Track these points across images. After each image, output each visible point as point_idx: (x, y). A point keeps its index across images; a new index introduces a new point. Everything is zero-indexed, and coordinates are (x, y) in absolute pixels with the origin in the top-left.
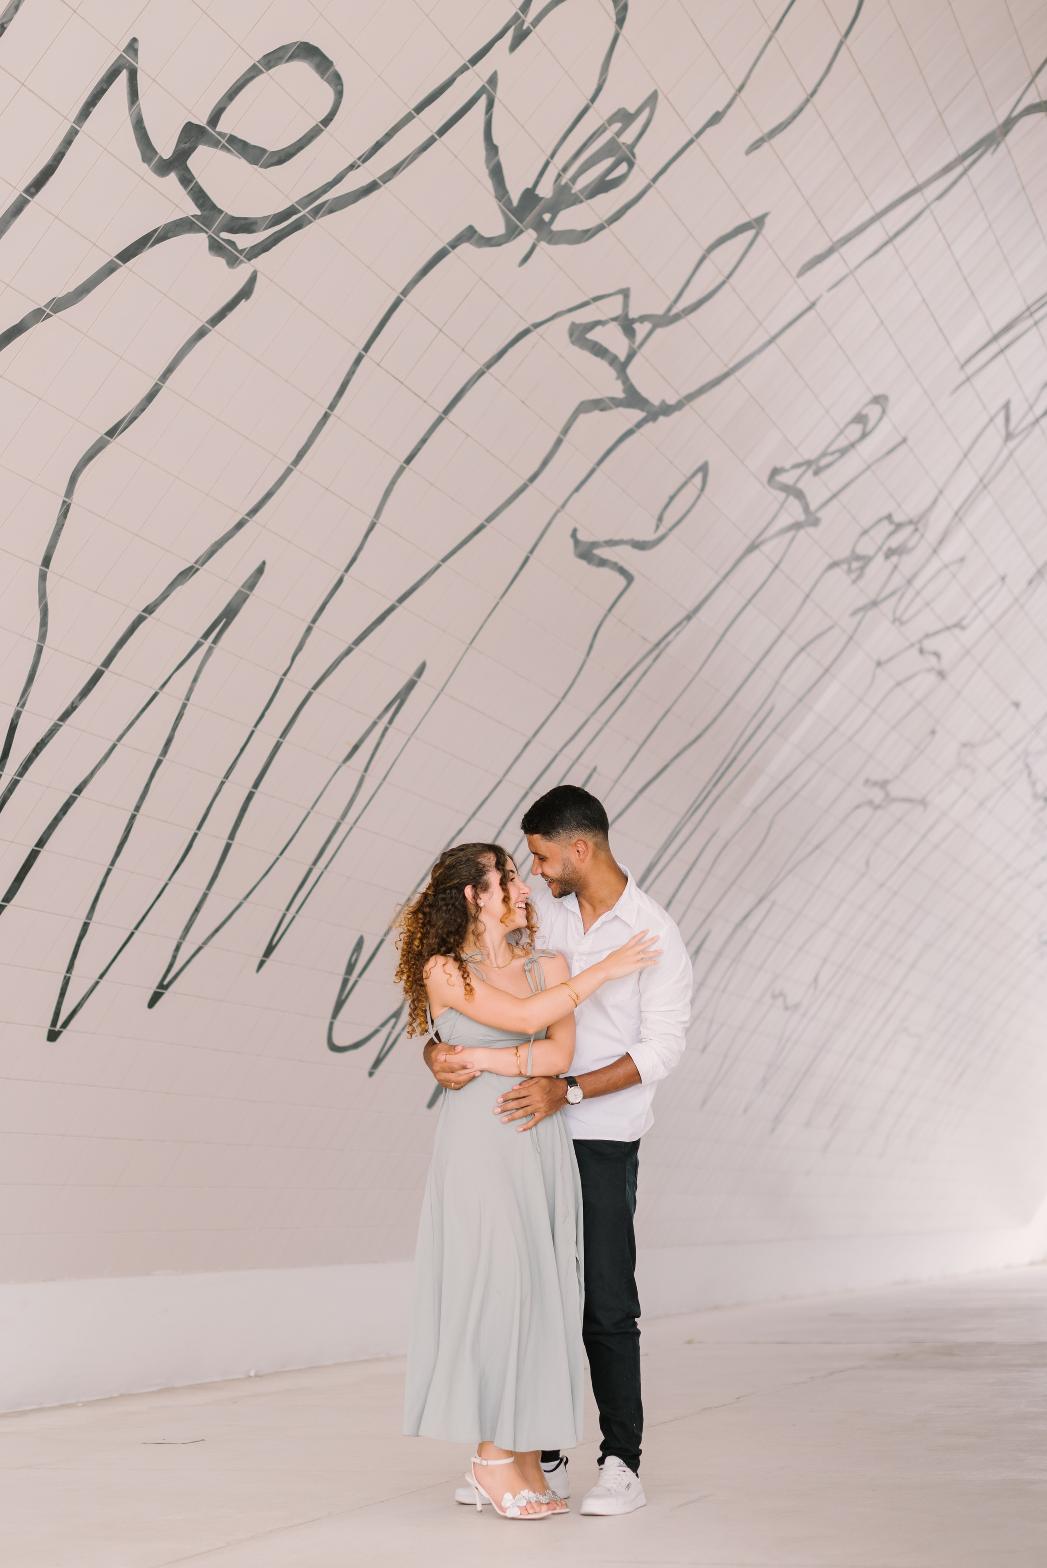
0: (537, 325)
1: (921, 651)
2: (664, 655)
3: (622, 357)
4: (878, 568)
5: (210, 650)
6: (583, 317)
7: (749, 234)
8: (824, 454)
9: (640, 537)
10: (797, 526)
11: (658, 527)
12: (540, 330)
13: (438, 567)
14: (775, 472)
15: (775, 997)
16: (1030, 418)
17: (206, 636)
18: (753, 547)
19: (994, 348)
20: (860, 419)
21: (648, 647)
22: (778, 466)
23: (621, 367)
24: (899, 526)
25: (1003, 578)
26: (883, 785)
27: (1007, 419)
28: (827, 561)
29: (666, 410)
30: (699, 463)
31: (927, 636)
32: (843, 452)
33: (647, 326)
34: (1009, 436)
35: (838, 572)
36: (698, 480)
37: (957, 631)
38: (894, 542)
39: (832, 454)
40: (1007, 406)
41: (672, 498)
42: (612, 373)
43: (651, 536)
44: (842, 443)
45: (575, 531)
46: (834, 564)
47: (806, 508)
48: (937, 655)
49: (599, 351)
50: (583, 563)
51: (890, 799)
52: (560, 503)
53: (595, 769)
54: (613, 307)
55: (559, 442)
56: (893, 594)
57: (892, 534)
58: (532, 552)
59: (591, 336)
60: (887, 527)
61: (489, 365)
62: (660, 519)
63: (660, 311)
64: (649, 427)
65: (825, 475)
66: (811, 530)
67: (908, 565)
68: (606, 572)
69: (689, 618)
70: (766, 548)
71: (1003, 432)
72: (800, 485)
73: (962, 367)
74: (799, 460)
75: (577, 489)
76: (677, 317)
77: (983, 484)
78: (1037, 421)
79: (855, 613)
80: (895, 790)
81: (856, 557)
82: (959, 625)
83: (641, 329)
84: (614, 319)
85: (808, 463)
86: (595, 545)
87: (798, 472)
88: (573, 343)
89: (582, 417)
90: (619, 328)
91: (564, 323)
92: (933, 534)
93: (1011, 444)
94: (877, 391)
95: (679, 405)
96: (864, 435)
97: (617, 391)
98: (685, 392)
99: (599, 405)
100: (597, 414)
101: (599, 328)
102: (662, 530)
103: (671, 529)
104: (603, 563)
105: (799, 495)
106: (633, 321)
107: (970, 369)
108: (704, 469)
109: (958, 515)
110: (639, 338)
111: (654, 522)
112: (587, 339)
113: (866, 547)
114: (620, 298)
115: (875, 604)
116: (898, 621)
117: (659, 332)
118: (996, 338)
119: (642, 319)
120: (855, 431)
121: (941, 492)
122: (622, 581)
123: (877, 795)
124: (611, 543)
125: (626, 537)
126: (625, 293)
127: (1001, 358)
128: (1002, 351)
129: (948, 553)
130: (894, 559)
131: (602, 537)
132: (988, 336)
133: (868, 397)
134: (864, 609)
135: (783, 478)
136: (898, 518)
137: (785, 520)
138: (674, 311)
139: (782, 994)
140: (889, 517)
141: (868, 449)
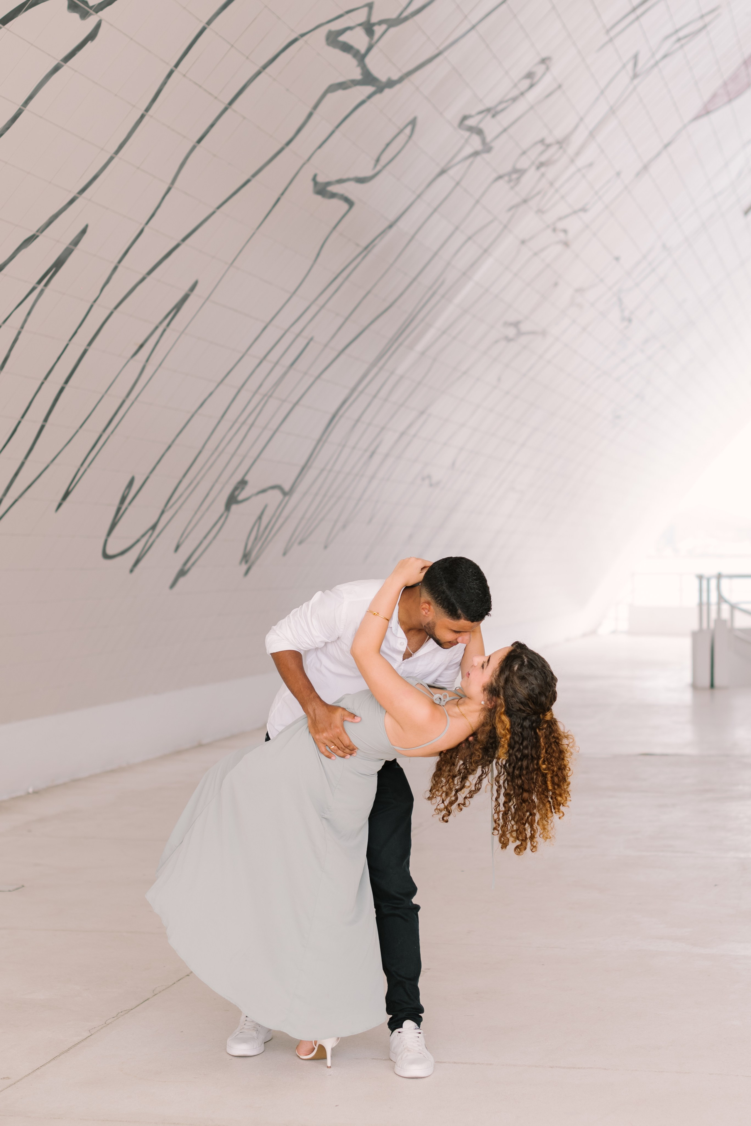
0: (303, 35)
1: (554, 230)
2: (370, 254)
3: (363, 51)
4: (530, 177)
5: (42, 291)
6: (338, 25)
8: (501, 102)
9: (362, 174)
10: (476, 154)
11: (375, 165)
12: (305, 38)
13: (214, 213)
14: (465, 118)
15: (423, 479)
16: (652, 62)
17: (39, 282)
18: (443, 172)
19: (633, 16)
20: (530, 75)
21: (359, 250)
22: (467, 114)
23: (360, 57)
24: (548, 146)
25: (618, 174)
26: (516, 324)
27: (635, 64)
28: (494, 175)
29: (391, 84)
30: (411, 118)
31: (560, 219)
32: (514, 99)
33: (384, 27)
34: (635, 76)
35: (501, 183)
36: (408, 131)
37: (581, 214)
38: (543, 158)
39: (507, 101)
40: (636, 57)
41: (388, 145)
42: (354, 62)
43: (369, 173)
44: (515, 93)
45: (315, 177)
46: (500, 177)
47: (484, 142)
48: (565, 231)
49: (347, 48)
50: (319, 198)
51: (520, 334)
52: (306, 157)
53: (311, 339)
54: (361, 16)
55: (310, 115)
56: (538, 193)
57: (542, 153)
58: (282, 194)
59: (342, 38)
60: (540, 148)
61: (265, 67)
62: (378, 160)
63: (394, 16)
64: (378, 97)
65: (499, 117)
66: (486, 156)
67: (551, 172)
68: (335, 202)
69: (390, 226)
70: (451, 172)
71: (631, 73)
72: (482, 126)
73: (608, 32)
74: (483, 108)
75: (320, 147)
76: (406, 19)
77: (612, 111)
78: (656, 64)
79: (510, 209)
80: (525, 327)
81: (515, 171)
82: (584, 210)
83: (378, 30)
84: (360, 25)
85: (488, 110)
86: (329, 184)
87: (480, 116)
88: (328, 44)
89: (329, 96)
90: (363, 30)
91: (323, 32)
92: (572, 149)
93: (636, 82)
94: (544, 55)
95: (401, 80)
96: (532, 86)
97: (357, 74)
98: (405, 70)
99: (342, 86)
100: (340, 93)
101: (348, 33)
102: (378, 168)
103: (384, 167)
104: (333, 195)
105: (479, 132)
106: (374, 24)
107: (612, 33)
108: (413, 122)
109: (592, 135)
110: (376, 36)
111: (373, 163)
112: (339, 42)
113: (523, 163)
114: (366, 10)
115: (525, 201)
116: (540, 211)
117: (392, 30)
118: (634, 9)
119: (380, 23)
120: (527, 83)
121: (582, 119)
122: (345, 206)
123: (511, 332)
124: (340, 181)
125: (352, 175)
126: (370, 6)
127: (636, 24)
128: (638, 18)
129: (581, 162)
130: (543, 169)
131: (334, 178)
132: (629, 8)
133: (538, 59)
134: (516, 206)
135: (470, 122)
136: (548, 141)
137: (468, 150)
138: (405, 14)
139: (429, 477)
140: (542, 141)
141: (532, 96)
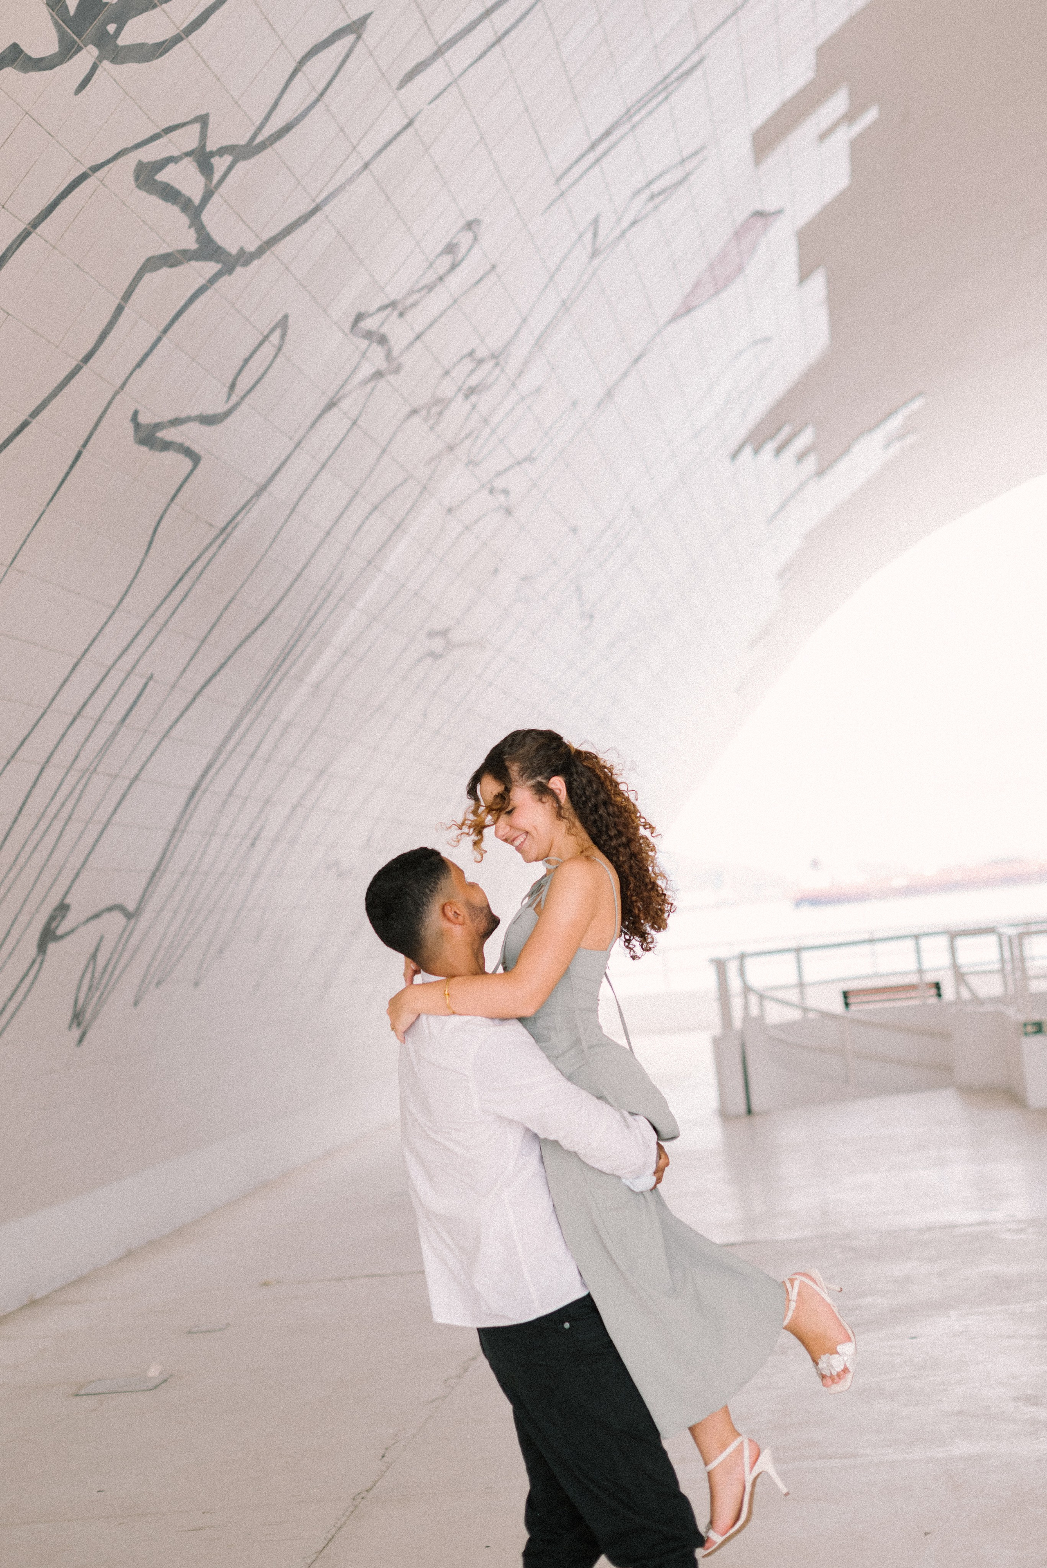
0: (95, 169)
1: (492, 491)
2: (231, 539)
3: (197, 201)
4: (456, 410)
6: (151, 154)
7: (350, 39)
8: (410, 293)
9: (209, 412)
10: (378, 375)
11: (229, 395)
12: (100, 174)
14: (359, 317)
15: (329, 867)
16: (618, 231)
18: (331, 405)
19: (591, 157)
20: (450, 248)
21: (214, 532)
22: (362, 310)
23: (194, 212)
24: (481, 362)
25: (574, 404)
26: (444, 633)
27: (595, 235)
28: (407, 409)
29: (245, 258)
30: (279, 316)
31: (499, 474)
32: (430, 288)
33: (228, 159)
34: (595, 253)
35: (416, 420)
36: (275, 338)
37: (526, 465)
38: (473, 381)
39: (419, 291)
40: (595, 222)
41: (246, 361)
42: (184, 220)
43: (221, 408)
44: (430, 277)
45: (136, 414)
46: (415, 412)
47: (389, 356)
48: (506, 492)
49: (170, 194)
50: (145, 449)
51: (450, 646)
52: (119, 383)
53: (151, 677)
54: (188, 139)
55: (119, 310)
56: (469, 435)
57: (473, 371)
58: (84, 445)
59: (162, 176)
60: (468, 365)
61: (35, 224)
62: (232, 387)
63: (243, 141)
64: (225, 280)
65: (410, 315)
66: (391, 378)
67: (485, 401)
68: (170, 457)
69: (258, 494)
70: (344, 405)
71: (590, 250)
72: (384, 330)
73: (558, 180)
74: (386, 301)
75: (139, 365)
76: (263, 146)
77: (565, 307)
78: (623, 234)
79: (430, 461)
80: (456, 636)
81: (438, 402)
82: (529, 459)
83: (220, 164)
84: (188, 154)
85: (393, 304)
86: (158, 426)
87: (381, 316)
88: (138, 187)
89: (148, 277)
90: (195, 164)
91: (130, 162)
92: (512, 366)
93: (596, 262)
94: (470, 217)
95: (261, 251)
96: (454, 266)
97: (189, 241)
98: (266, 236)
99: (169, 260)
100: (165, 271)
101: (171, 167)
102: (234, 399)
103: (243, 398)
104: (167, 446)
105: (383, 340)
106: (212, 154)
107: (565, 183)
108: (283, 324)
109: (539, 344)
110: (217, 174)
111: (225, 390)
112: (156, 183)
113: (448, 389)
114: (197, 127)
115: (451, 448)
116: (472, 463)
117: (241, 166)
118: (593, 147)
119: (222, 151)
120: (446, 262)
121: (524, 320)
122: (188, 464)
123: (438, 644)
124: (176, 422)
125: (195, 412)
126: (203, 120)
127: (596, 170)
128: (598, 161)
129: (524, 386)
130: (473, 399)
131: (167, 416)
132: (587, 144)
133: (461, 222)
134: (437, 457)
135: (368, 324)
136: (479, 354)
137: (366, 370)
138: (259, 138)
139: (336, 863)
140: (471, 354)
141: (455, 282)
